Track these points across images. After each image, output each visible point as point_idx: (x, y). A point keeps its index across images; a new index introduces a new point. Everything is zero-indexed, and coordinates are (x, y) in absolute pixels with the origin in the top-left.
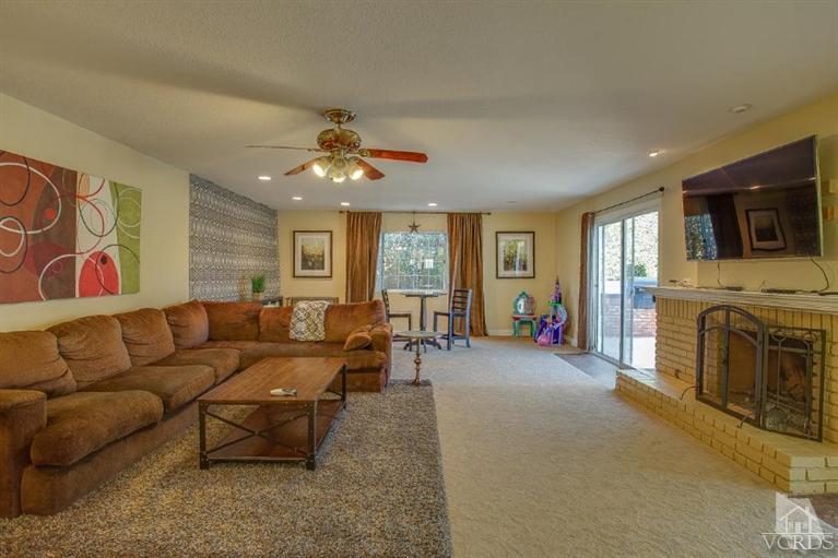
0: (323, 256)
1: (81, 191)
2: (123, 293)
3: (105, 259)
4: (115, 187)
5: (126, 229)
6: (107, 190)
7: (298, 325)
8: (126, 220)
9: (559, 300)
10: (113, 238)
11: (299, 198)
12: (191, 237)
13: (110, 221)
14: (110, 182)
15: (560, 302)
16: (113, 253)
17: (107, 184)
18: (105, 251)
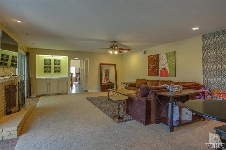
1: (159, 57)
2: (170, 77)
4: (167, 54)
8: (170, 60)
10: (167, 64)
13: (166, 61)
16: (167, 68)
18: (165, 68)
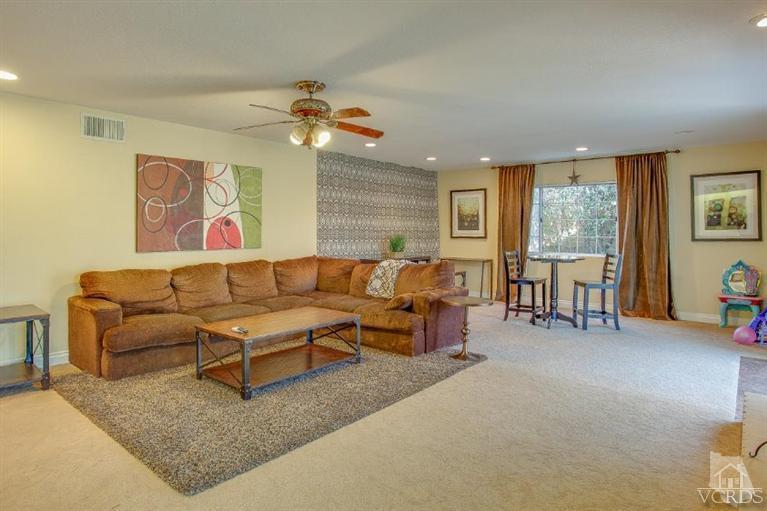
0: (477, 216)
1: (207, 175)
2: (245, 247)
3: (228, 223)
4: (237, 169)
5: (247, 200)
6: (229, 172)
7: (374, 283)
8: (249, 193)
10: (236, 206)
11: (433, 159)
12: (319, 203)
13: (233, 195)
14: (232, 166)
16: (236, 219)
17: (229, 168)
18: (229, 217)
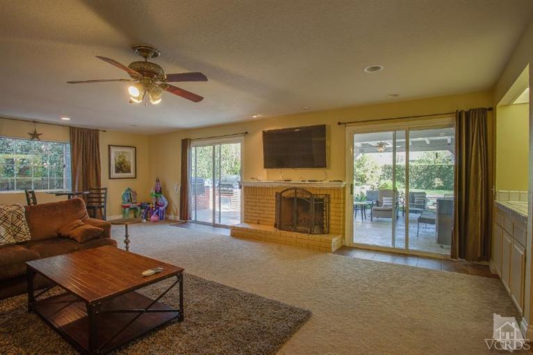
9: (159, 192)
15: (161, 192)
